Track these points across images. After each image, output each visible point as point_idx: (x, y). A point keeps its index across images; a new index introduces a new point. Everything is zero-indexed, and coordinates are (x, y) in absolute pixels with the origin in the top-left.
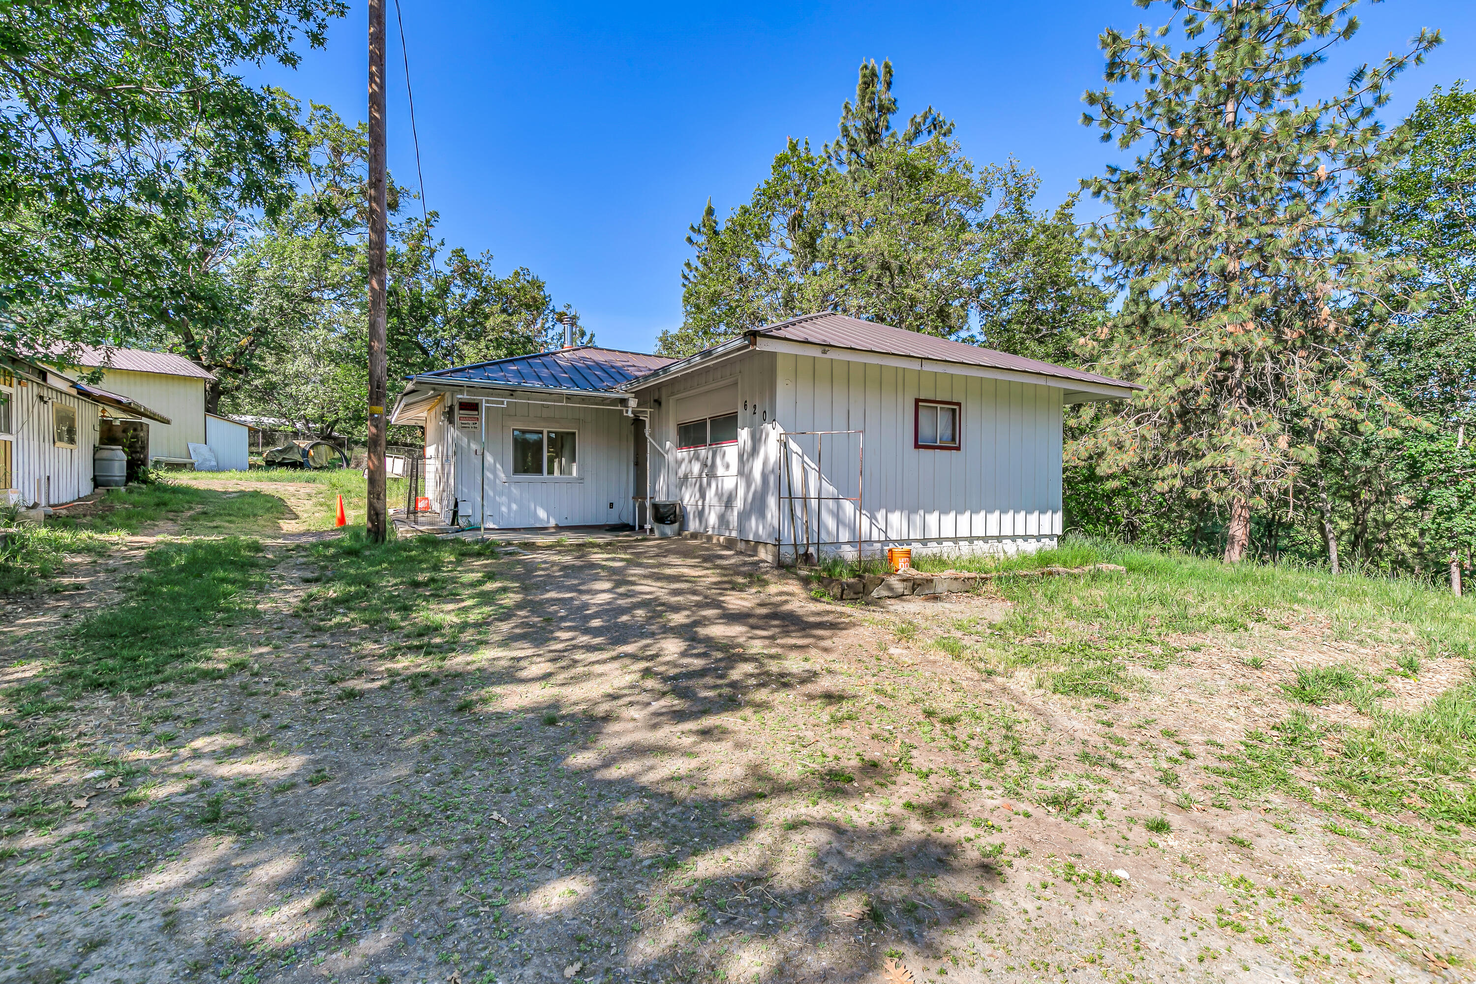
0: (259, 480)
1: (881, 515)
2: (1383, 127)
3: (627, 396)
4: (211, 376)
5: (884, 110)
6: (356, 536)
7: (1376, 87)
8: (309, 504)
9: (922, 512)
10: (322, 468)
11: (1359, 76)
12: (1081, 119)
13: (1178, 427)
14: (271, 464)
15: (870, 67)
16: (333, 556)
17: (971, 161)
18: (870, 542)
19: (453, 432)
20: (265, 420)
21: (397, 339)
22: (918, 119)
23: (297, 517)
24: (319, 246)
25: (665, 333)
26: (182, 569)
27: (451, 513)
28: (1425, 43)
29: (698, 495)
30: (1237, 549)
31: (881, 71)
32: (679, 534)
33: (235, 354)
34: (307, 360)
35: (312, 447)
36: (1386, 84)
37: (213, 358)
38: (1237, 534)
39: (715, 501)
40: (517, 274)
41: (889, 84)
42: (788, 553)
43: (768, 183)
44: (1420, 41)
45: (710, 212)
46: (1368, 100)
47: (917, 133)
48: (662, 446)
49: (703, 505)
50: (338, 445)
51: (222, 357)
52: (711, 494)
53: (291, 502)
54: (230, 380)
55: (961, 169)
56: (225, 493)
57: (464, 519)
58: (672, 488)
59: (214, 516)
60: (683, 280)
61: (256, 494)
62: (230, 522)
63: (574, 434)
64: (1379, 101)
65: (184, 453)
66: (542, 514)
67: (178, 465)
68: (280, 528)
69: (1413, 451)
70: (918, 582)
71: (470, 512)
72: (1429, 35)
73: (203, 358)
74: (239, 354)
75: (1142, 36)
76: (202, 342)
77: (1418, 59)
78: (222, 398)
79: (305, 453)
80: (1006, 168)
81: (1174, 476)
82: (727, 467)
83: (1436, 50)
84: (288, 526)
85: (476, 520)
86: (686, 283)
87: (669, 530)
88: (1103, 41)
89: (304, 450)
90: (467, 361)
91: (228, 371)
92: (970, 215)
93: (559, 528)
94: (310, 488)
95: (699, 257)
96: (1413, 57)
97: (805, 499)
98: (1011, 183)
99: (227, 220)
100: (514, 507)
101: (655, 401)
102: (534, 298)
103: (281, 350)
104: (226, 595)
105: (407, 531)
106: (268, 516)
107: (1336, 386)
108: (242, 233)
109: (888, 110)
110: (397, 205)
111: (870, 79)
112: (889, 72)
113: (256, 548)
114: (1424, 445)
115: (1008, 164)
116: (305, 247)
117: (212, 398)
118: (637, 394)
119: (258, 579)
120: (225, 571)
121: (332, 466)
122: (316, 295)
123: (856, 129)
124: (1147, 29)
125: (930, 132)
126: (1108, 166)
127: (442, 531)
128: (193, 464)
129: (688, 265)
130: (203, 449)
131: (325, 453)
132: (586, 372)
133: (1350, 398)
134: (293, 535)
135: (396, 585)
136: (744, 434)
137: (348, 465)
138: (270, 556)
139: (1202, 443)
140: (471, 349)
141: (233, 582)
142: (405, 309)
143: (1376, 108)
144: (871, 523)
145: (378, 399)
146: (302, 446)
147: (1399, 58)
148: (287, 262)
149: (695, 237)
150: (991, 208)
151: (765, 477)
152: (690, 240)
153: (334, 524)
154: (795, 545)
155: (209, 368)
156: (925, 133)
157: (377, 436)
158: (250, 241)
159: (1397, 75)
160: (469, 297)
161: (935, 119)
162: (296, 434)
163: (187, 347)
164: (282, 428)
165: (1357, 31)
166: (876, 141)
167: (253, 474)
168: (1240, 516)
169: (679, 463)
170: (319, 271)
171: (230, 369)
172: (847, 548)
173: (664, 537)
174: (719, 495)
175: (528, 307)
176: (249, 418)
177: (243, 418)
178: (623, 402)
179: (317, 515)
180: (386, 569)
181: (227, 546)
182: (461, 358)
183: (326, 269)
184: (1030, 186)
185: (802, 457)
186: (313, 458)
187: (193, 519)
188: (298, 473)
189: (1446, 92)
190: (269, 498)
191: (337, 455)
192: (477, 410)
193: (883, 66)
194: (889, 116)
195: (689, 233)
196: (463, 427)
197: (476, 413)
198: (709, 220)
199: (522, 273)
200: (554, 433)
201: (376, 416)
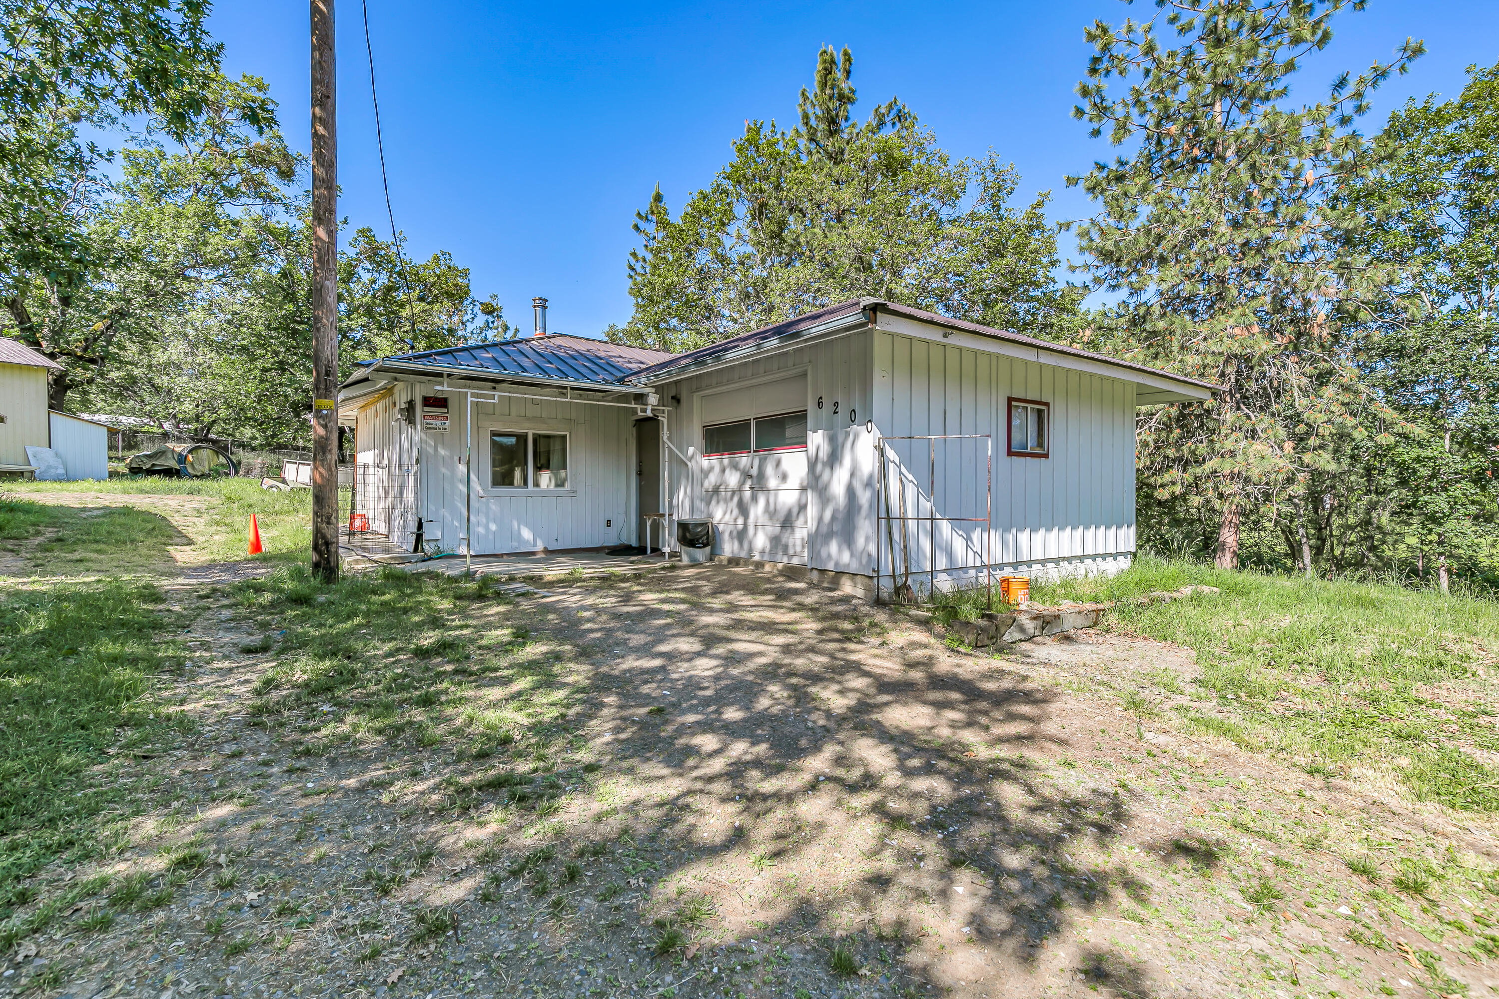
0: (125, 492)
1: (975, 536)
2: (1362, 136)
3: (646, 390)
4: (58, 365)
5: (844, 99)
6: (298, 574)
7: (1359, 95)
8: (201, 522)
9: (1014, 531)
10: (202, 476)
11: (1341, 84)
12: (1072, 112)
13: (1177, 432)
14: (135, 471)
15: (829, 52)
16: (272, 604)
17: (945, 152)
18: (965, 569)
19: (417, 434)
20: (123, 419)
21: (293, 329)
22: (883, 110)
23: (190, 542)
24: (196, 214)
25: (612, 327)
26: (42, 640)
27: (414, 536)
28: (1409, 53)
29: (736, 512)
30: (1228, 555)
31: (840, 59)
32: (711, 560)
33: (86, 340)
34: (183, 347)
35: (190, 452)
36: (1369, 92)
37: (57, 343)
38: (1228, 540)
39: (763, 519)
40: (436, 258)
41: (848, 73)
42: (887, 587)
43: (732, 167)
44: (1405, 49)
45: (658, 198)
46: (1348, 108)
47: (881, 124)
48: (685, 452)
49: (745, 525)
50: (220, 448)
51: (68, 343)
52: (757, 511)
53: (176, 520)
54: (79, 371)
55: (935, 162)
56: (84, 510)
57: (432, 545)
58: (698, 503)
59: (75, 543)
60: (629, 271)
61: (127, 511)
62: (99, 552)
63: (564, 437)
64: (1359, 109)
65: (21, 459)
66: (527, 534)
67: (10, 473)
68: (171, 559)
69: (1406, 457)
70: (1048, 619)
71: (439, 535)
72: (1413, 45)
73: (44, 344)
74: (89, 342)
75: (1130, 30)
76: (41, 325)
77: (1403, 68)
78: (69, 393)
79: (182, 459)
80: (985, 162)
81: (1174, 483)
82: (784, 477)
83: (1418, 61)
84: (183, 555)
85: (447, 546)
86: (632, 274)
87: (701, 554)
88: (1089, 34)
89: (180, 454)
90: (380, 354)
91: (78, 360)
92: (946, 213)
93: (551, 554)
94: (196, 502)
95: (646, 246)
96: (1397, 66)
97: (904, 519)
98: (990, 178)
99: (74, 180)
100: (493, 527)
101: (673, 398)
102: (456, 285)
103: (145, 338)
104: (130, 692)
105: (357, 561)
106: (150, 541)
107: (1329, 391)
108: (95, 196)
109: (849, 99)
110: (293, 173)
111: (829, 67)
112: (848, 59)
113: (153, 596)
114: (1416, 452)
115: (987, 158)
116: (178, 215)
117: (56, 392)
118: (659, 389)
119: (170, 653)
120: (115, 640)
121: (214, 474)
122: (192, 273)
123: (817, 117)
124: (1134, 23)
125: (894, 124)
126: (1096, 163)
127: (404, 560)
128: (32, 472)
129: (634, 254)
130: (47, 454)
131: (207, 458)
132: (571, 362)
133: (1343, 404)
134: (195, 569)
135: (390, 654)
136: (817, 440)
137: (237, 473)
138: (177, 608)
139: (1202, 449)
140: (384, 341)
141: (134, 661)
142: (301, 294)
143: (1356, 117)
144: (967, 545)
145: (326, 389)
146: (178, 450)
147: (1383, 66)
148: (155, 233)
149: (642, 225)
150: (967, 204)
151: (851, 492)
152: (637, 228)
153: (244, 552)
154: (893, 576)
155: (52, 356)
156: (889, 125)
157: (327, 439)
158: (104, 207)
159: (1381, 83)
160: (380, 282)
161: (900, 111)
162: (166, 435)
163: (22, 330)
164: (145, 429)
165: (1331, 42)
166: (836, 131)
167: (117, 484)
168: (1231, 522)
169: (706, 473)
170: (194, 248)
171: (81, 358)
172: (943, 577)
173: (695, 564)
174: (771, 513)
175: (449, 295)
176: (103, 418)
177: (96, 417)
178: (640, 398)
179: (216, 537)
180: (360, 626)
181: (107, 596)
182: (373, 351)
183: (206, 243)
184: (1009, 183)
185: (899, 467)
186: (192, 464)
187: (44, 548)
188: (175, 483)
189: (1420, 105)
190: (147, 516)
191: (222, 460)
192: (446, 406)
193: (841, 53)
194: (849, 107)
195: (636, 220)
196: (428, 428)
197: (445, 410)
198: (657, 207)
199: (442, 258)
200: (540, 436)
201: (325, 412)
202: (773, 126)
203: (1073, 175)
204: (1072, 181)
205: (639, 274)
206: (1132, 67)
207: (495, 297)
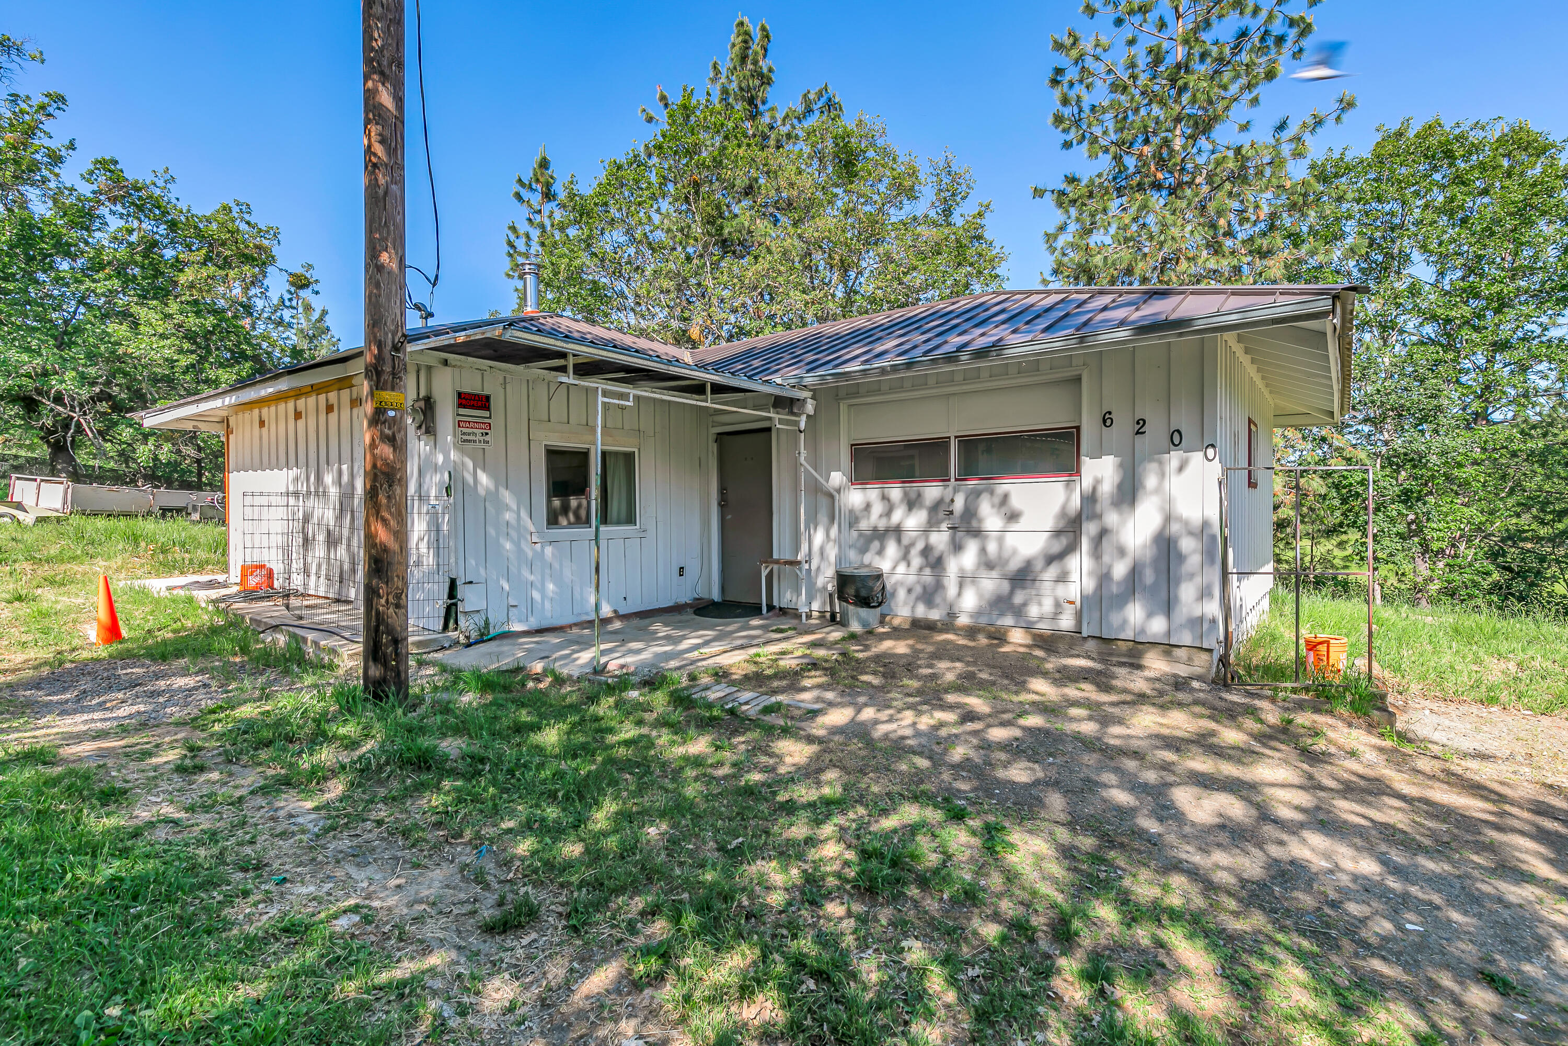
3: (803, 395)
5: (764, 79)
11: (1282, 127)
15: (744, 24)
22: (812, 96)
28: (1345, 105)
29: (920, 563)
31: (757, 35)
32: (881, 622)
36: (1307, 137)
39: (977, 572)
41: (766, 50)
44: (1343, 101)
45: (544, 164)
47: (809, 111)
48: (827, 479)
49: (939, 577)
52: (961, 561)
58: (843, 547)
60: (507, 248)
63: (632, 454)
72: (1349, 98)
75: (1098, 44)
77: (1336, 119)
80: (939, 162)
82: (1017, 516)
83: (1349, 113)
86: (512, 252)
88: (1057, 43)
95: (530, 220)
96: (1333, 116)
98: (944, 181)
100: (550, 588)
102: (258, 247)
109: (769, 79)
112: (765, 35)
115: (942, 158)
126: (1066, 176)
129: (513, 229)
136: (1099, 467)
147: (1321, 115)
149: (526, 194)
152: (518, 196)
156: (817, 113)
161: (830, 100)
174: (991, 562)
184: (967, 187)
192: (487, 408)
193: (758, 28)
194: (769, 89)
195: (517, 188)
196: (463, 443)
197: (487, 414)
198: (542, 174)
199: (235, 209)
200: (611, 453)
201: (391, 413)
202: (708, 94)
203: (1040, 186)
204: (1038, 193)
205: (520, 254)
206: (1099, 83)
207: (310, 267)
